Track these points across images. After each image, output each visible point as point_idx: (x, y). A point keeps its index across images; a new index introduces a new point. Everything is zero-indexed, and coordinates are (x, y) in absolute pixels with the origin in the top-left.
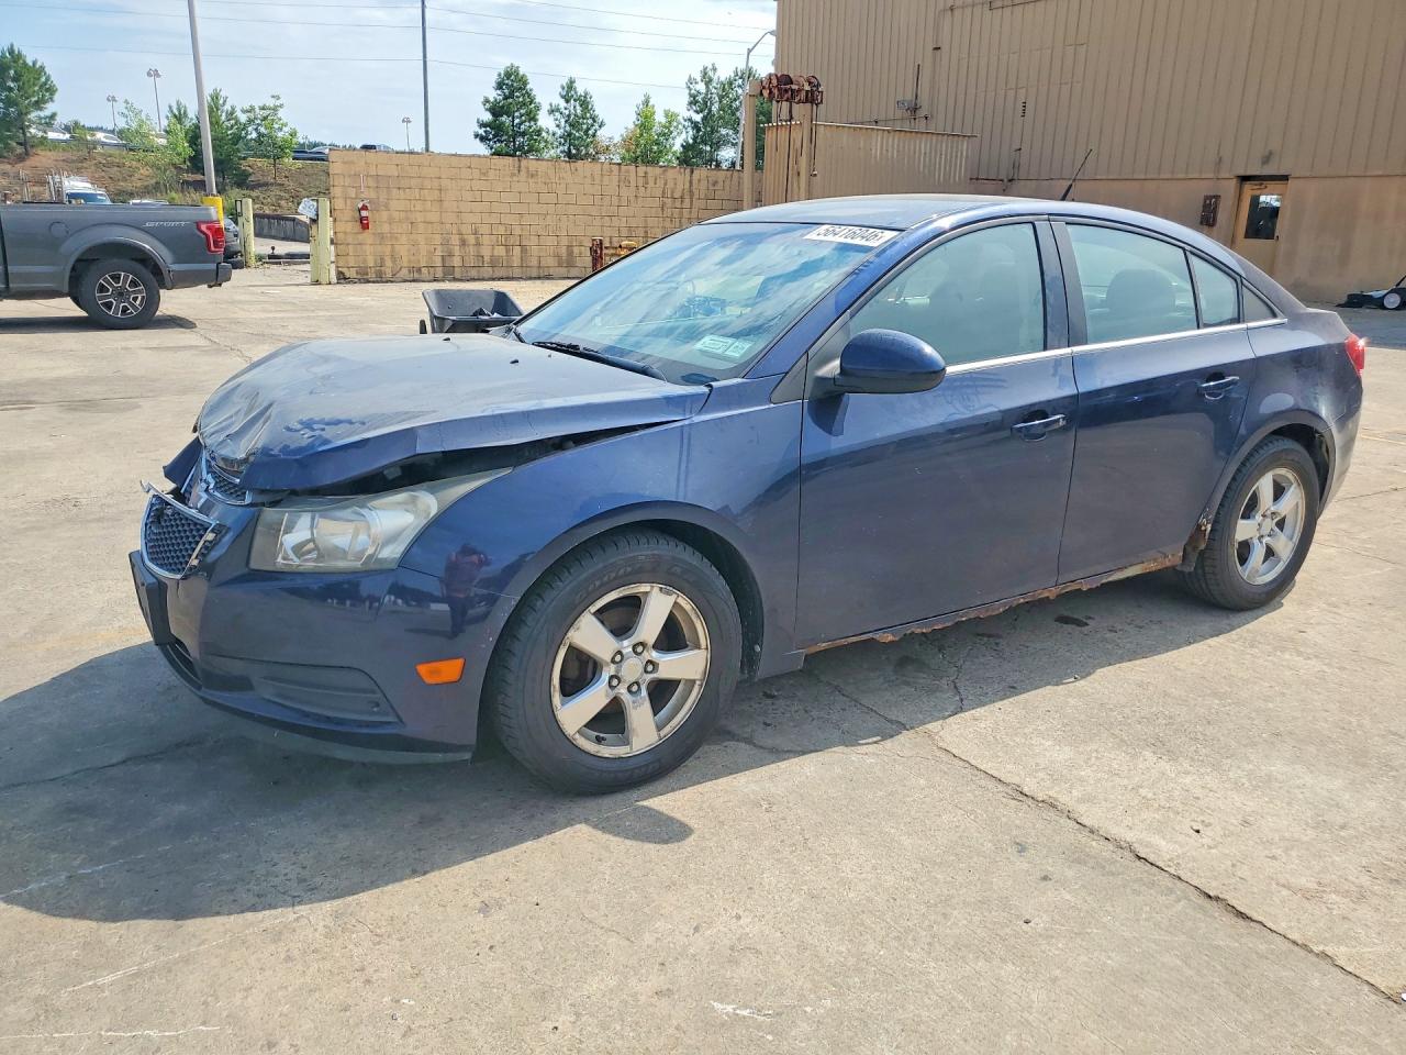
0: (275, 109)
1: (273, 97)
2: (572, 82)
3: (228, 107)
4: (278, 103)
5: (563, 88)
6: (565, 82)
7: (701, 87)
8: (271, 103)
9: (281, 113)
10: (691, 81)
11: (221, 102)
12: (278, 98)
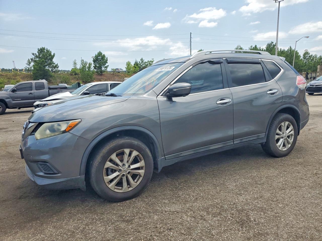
0: (152, 62)
3: (144, 62)
8: (152, 60)
9: (154, 62)
11: (143, 60)
12: (153, 59)
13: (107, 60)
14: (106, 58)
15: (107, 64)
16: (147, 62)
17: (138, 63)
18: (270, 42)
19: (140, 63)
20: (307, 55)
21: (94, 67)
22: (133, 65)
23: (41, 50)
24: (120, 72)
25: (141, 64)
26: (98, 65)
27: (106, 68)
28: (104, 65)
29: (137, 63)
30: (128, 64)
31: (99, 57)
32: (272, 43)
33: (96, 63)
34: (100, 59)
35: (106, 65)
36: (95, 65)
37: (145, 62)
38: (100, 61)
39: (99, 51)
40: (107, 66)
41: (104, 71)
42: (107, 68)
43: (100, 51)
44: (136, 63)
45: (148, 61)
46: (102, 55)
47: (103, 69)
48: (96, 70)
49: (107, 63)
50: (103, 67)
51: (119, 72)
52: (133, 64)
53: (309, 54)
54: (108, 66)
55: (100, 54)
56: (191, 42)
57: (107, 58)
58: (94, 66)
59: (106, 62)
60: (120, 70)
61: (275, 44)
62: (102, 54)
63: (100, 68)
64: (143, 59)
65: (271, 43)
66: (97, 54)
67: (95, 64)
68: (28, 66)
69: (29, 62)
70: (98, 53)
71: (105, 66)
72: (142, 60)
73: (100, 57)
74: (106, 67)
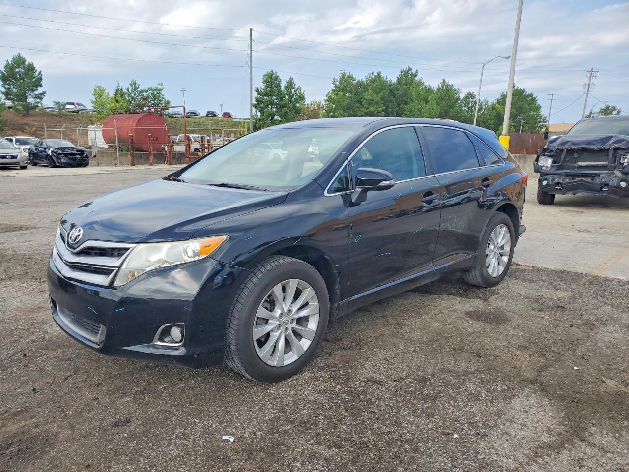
0: (160, 90)
1: (159, 84)
2: (291, 79)
3: (139, 90)
4: (161, 87)
5: (287, 82)
6: (288, 79)
7: (338, 83)
8: (160, 87)
9: (163, 92)
10: (334, 80)
11: (136, 85)
12: (162, 85)
13: (41, 79)
14: (37, 73)
15: (40, 90)
16: (147, 89)
17: (125, 91)
18: (405, 67)
19: (128, 91)
20: (470, 100)
21: (3, 93)
22: (111, 95)
24: (78, 112)
25: (132, 95)
26: (15, 90)
27: (38, 100)
28: (33, 91)
29: (122, 90)
30: (99, 94)
31: (17, 70)
32: (410, 69)
33: (9, 84)
34: (20, 75)
35: (37, 90)
36: (6, 88)
37: (142, 91)
38: (23, 79)
39: (16, 54)
40: (41, 94)
41: (35, 107)
42: (41, 99)
43: (19, 54)
44: (117, 90)
45: (151, 89)
46: (26, 63)
47: (31, 100)
48: (9, 103)
49: (41, 86)
50: (29, 96)
51: (74, 112)
52: (110, 92)
53: (475, 98)
54: (44, 93)
55: (19, 61)
56: (251, 50)
57: (40, 73)
58: (5, 91)
59: (38, 83)
60: (78, 107)
61: (414, 72)
62: (24, 61)
63: (22, 97)
64: (138, 82)
65: (407, 69)
66: (10, 60)
67: (7, 86)
70: (13, 58)
71: (37, 93)
72: (133, 84)
73: (20, 70)
74: (40, 97)
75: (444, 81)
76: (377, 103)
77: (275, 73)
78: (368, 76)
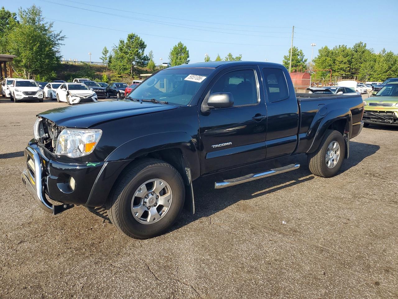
13: (188, 54)
16: (235, 58)
18: (358, 42)
23: (131, 37)
32: (361, 43)
43: (180, 42)
49: (189, 57)
54: (189, 61)
57: (188, 50)
61: (363, 45)
62: (183, 45)
66: (177, 45)
68: (104, 56)
69: (105, 52)
75: (384, 49)
76: (345, 63)
77: (296, 48)
78: (335, 47)
